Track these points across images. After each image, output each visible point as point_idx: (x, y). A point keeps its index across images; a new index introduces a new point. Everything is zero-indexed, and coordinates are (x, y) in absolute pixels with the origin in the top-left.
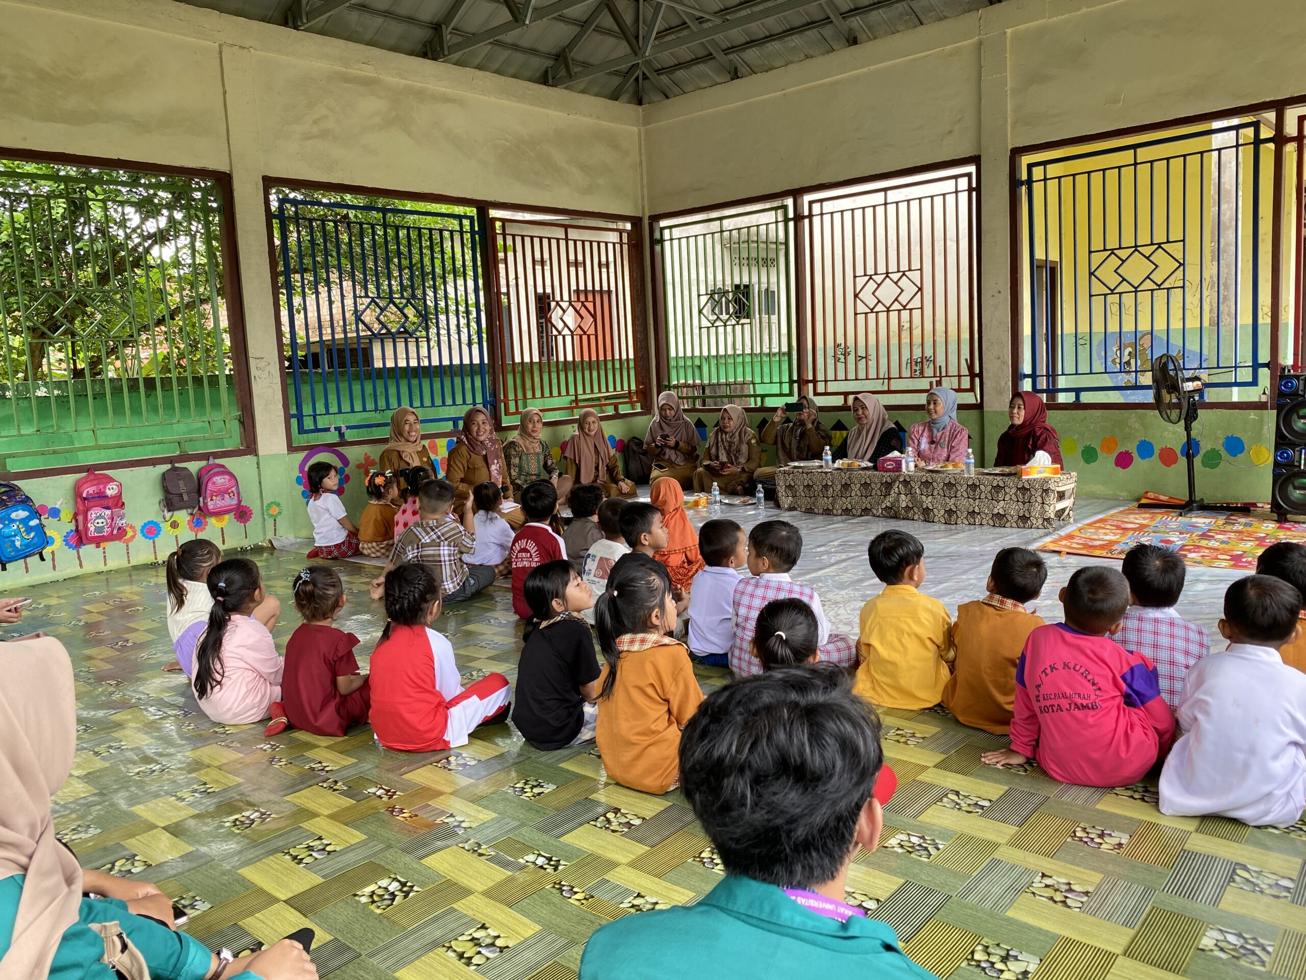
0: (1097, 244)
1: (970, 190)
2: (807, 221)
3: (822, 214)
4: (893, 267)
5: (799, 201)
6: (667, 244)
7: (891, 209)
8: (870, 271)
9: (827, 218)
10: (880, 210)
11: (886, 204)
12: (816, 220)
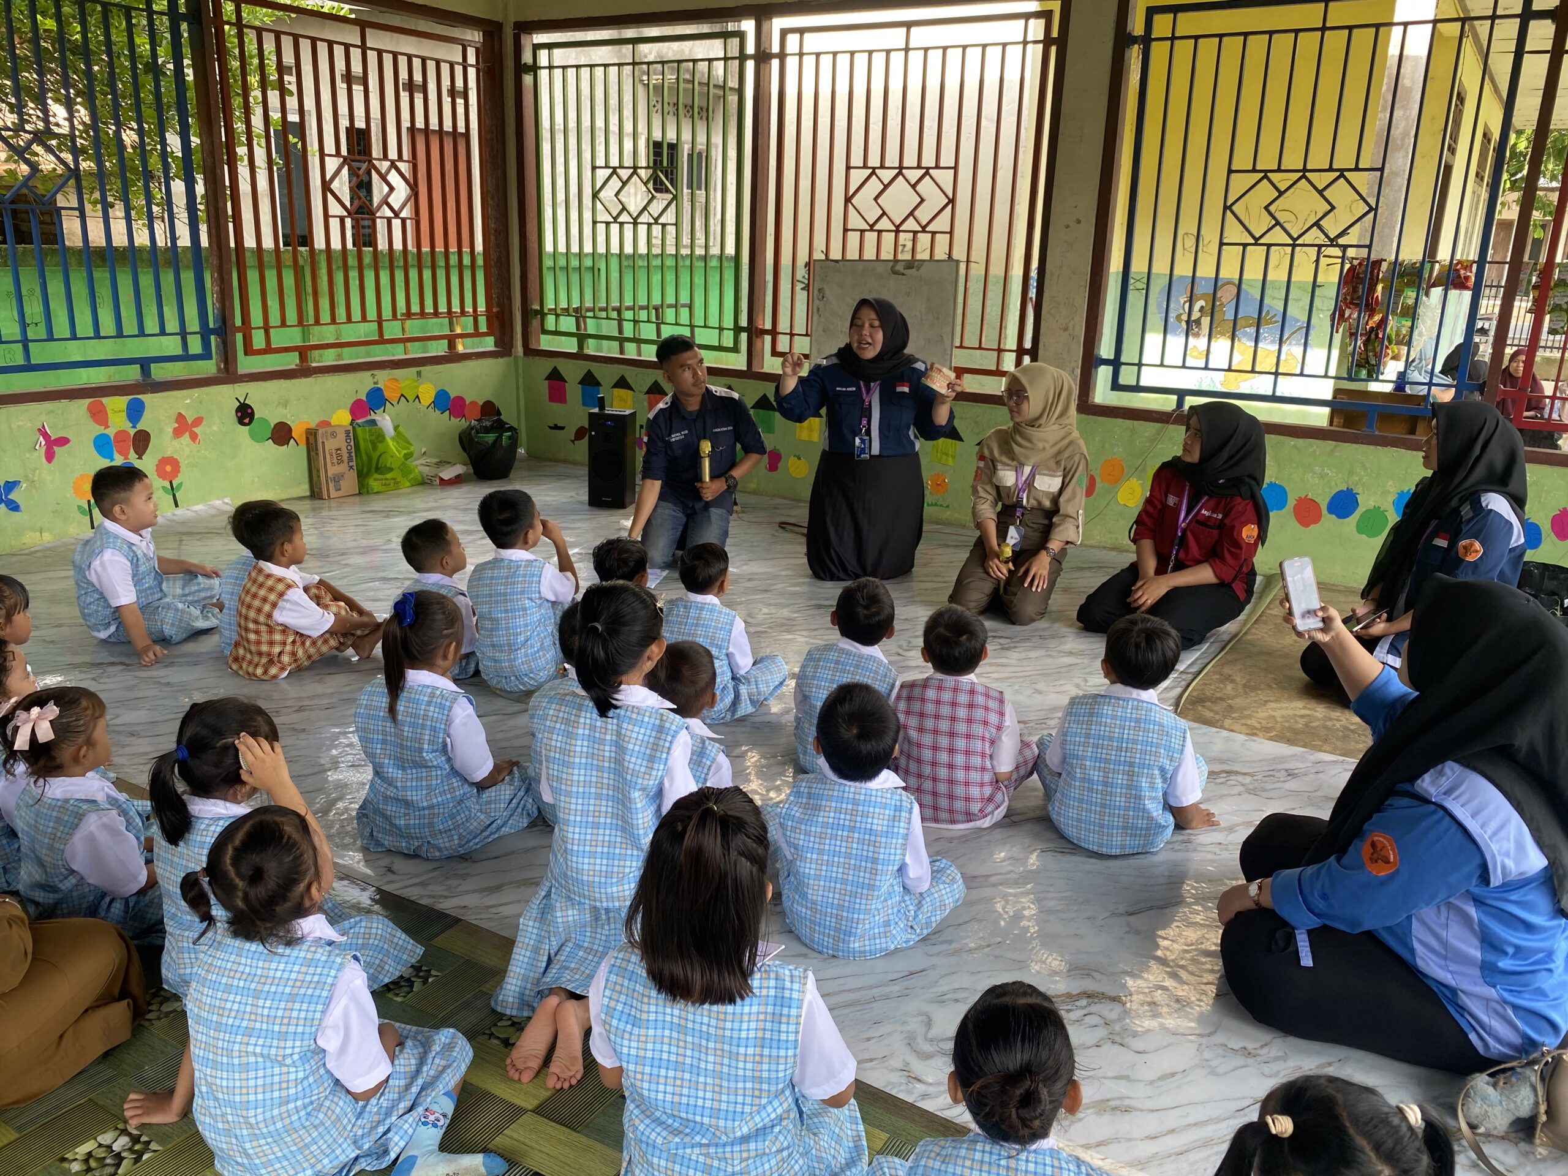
0: (1242, 161)
1: (1047, 42)
2: (775, 63)
3: (801, 55)
4: (910, 160)
5: (765, 26)
6: (544, 74)
7: (916, 57)
8: (874, 161)
9: (809, 62)
10: (897, 58)
11: (907, 50)
12: (792, 63)
